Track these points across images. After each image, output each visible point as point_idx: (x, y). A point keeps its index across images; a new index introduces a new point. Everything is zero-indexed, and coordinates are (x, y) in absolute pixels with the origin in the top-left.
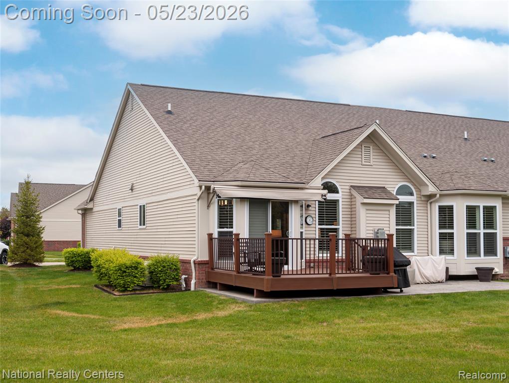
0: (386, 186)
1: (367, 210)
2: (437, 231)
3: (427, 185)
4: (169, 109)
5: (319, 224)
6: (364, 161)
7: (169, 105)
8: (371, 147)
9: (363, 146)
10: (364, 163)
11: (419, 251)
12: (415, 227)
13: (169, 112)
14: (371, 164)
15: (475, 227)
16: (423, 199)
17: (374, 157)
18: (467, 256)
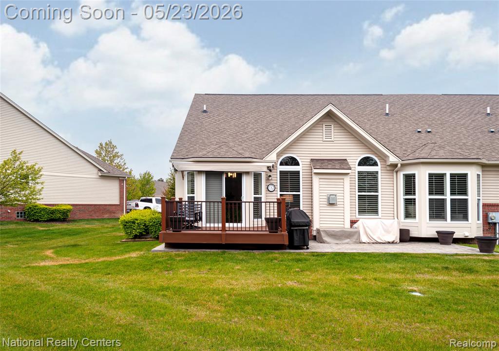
0: (347, 158)
1: (320, 179)
2: (402, 197)
3: (388, 157)
4: (205, 109)
5: (280, 191)
6: (325, 137)
7: (205, 106)
8: (332, 125)
9: (324, 125)
10: (325, 140)
11: (383, 215)
12: (379, 194)
13: (205, 111)
14: (332, 140)
15: (443, 193)
16: (388, 168)
17: (335, 133)
18: (430, 220)
